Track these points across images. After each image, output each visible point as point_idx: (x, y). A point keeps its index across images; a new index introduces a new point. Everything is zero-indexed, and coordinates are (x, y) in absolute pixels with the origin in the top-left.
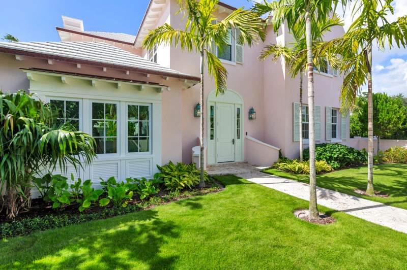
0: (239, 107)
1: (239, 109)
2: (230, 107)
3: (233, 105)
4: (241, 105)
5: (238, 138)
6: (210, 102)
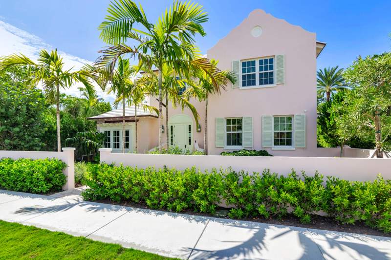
0: (190, 124)
1: (190, 126)
2: (183, 125)
3: (186, 123)
5: (190, 144)
6: (171, 124)
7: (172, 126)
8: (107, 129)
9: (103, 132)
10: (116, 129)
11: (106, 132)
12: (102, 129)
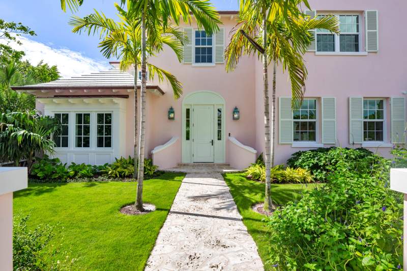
0: (220, 107)
1: (219, 111)
2: (209, 108)
3: (213, 106)
4: (223, 105)
5: (219, 139)
6: (186, 105)
7: (188, 111)
8: (62, 110)
9: (52, 115)
10: (83, 110)
11: (58, 116)
12: (48, 109)
